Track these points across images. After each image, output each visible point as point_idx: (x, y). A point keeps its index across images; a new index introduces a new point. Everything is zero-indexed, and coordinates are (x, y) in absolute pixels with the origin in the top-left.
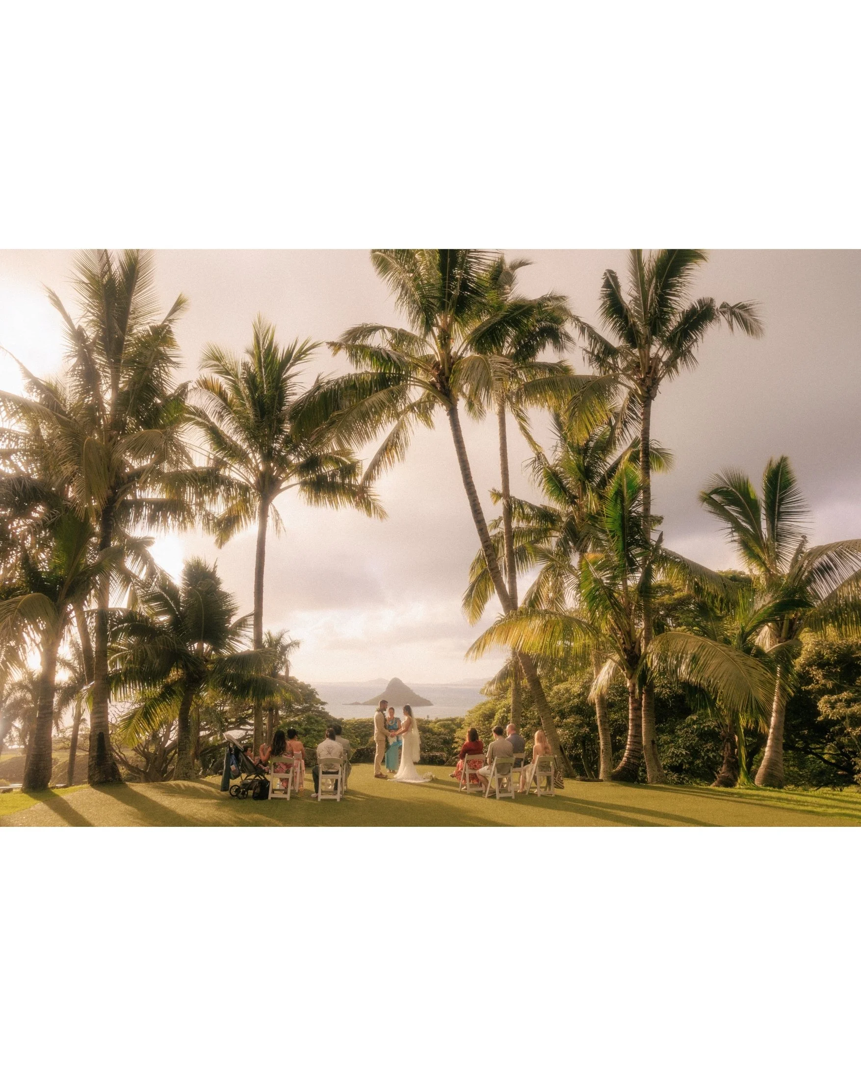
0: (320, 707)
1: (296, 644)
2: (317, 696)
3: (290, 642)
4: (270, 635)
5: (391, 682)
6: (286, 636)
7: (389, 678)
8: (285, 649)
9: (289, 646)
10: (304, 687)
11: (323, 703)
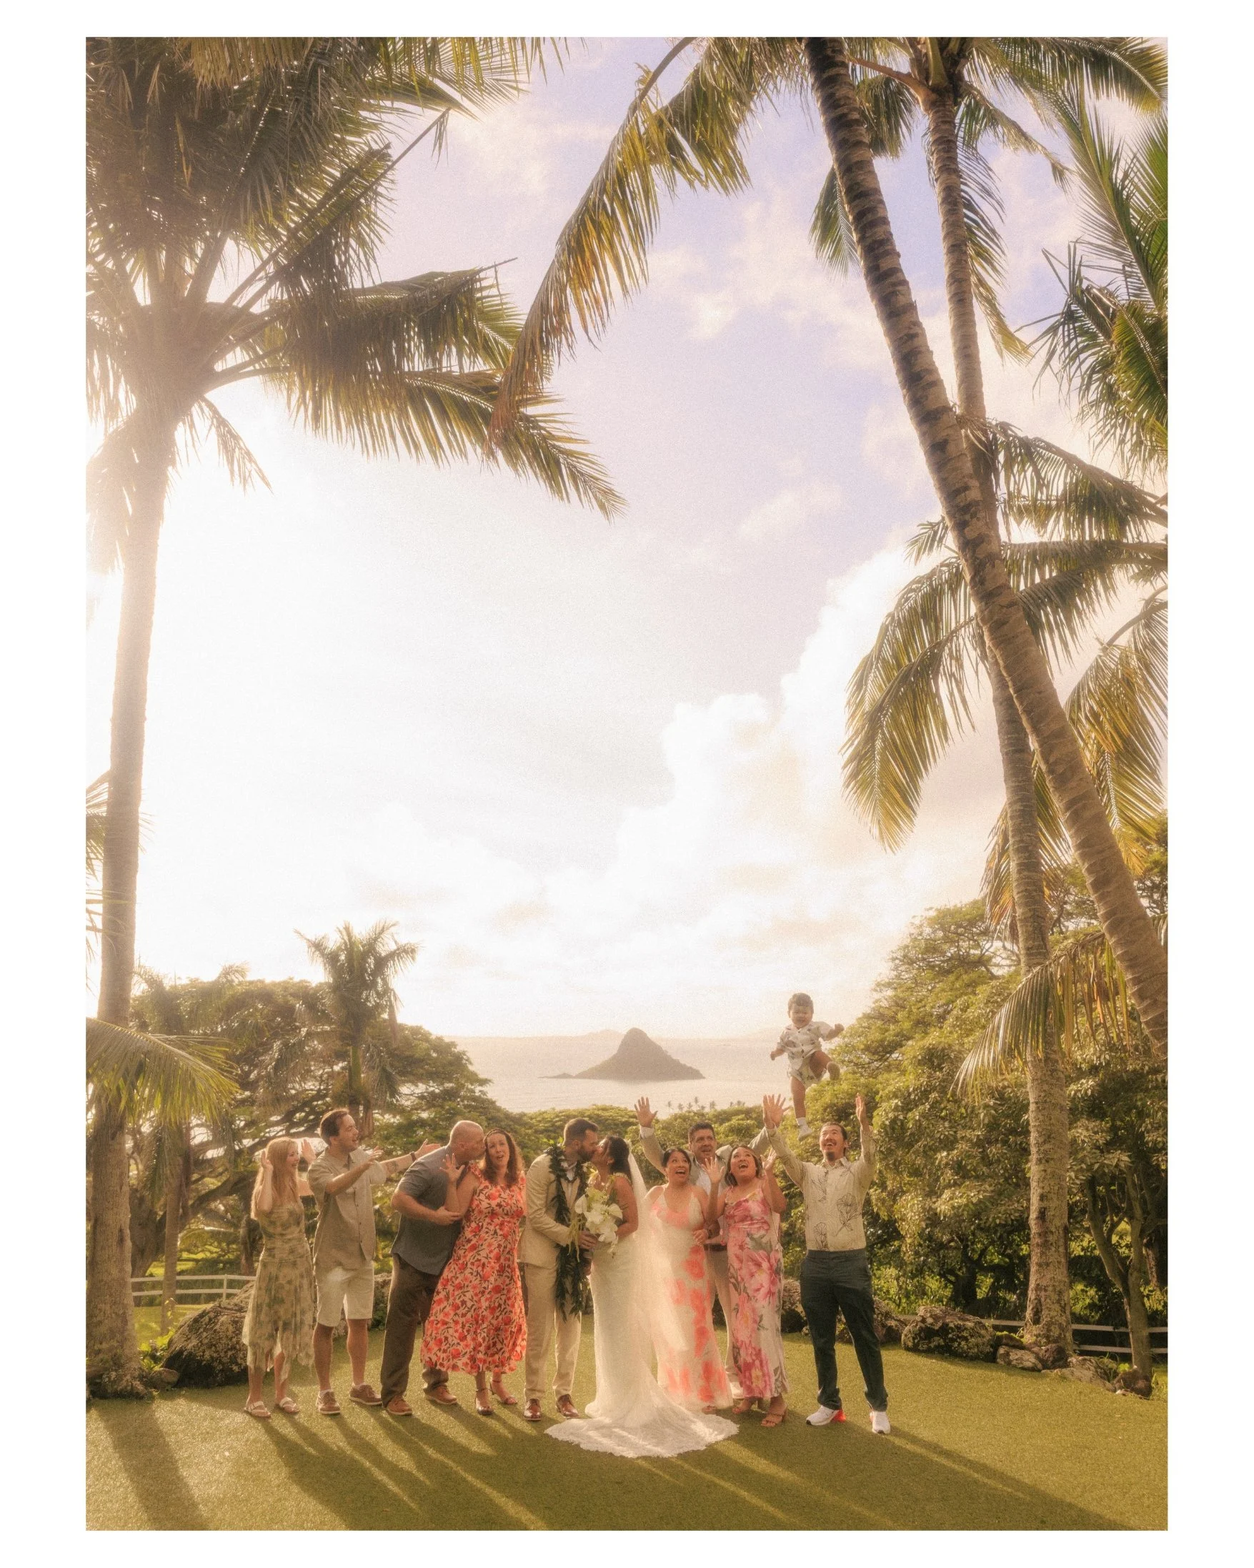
0: (478, 1089)
1: (405, 952)
2: (471, 1068)
3: (393, 947)
4: (349, 935)
5: (626, 1036)
6: (386, 937)
7: (624, 1030)
8: (382, 963)
9: (392, 955)
10: (443, 1048)
11: (483, 1082)
